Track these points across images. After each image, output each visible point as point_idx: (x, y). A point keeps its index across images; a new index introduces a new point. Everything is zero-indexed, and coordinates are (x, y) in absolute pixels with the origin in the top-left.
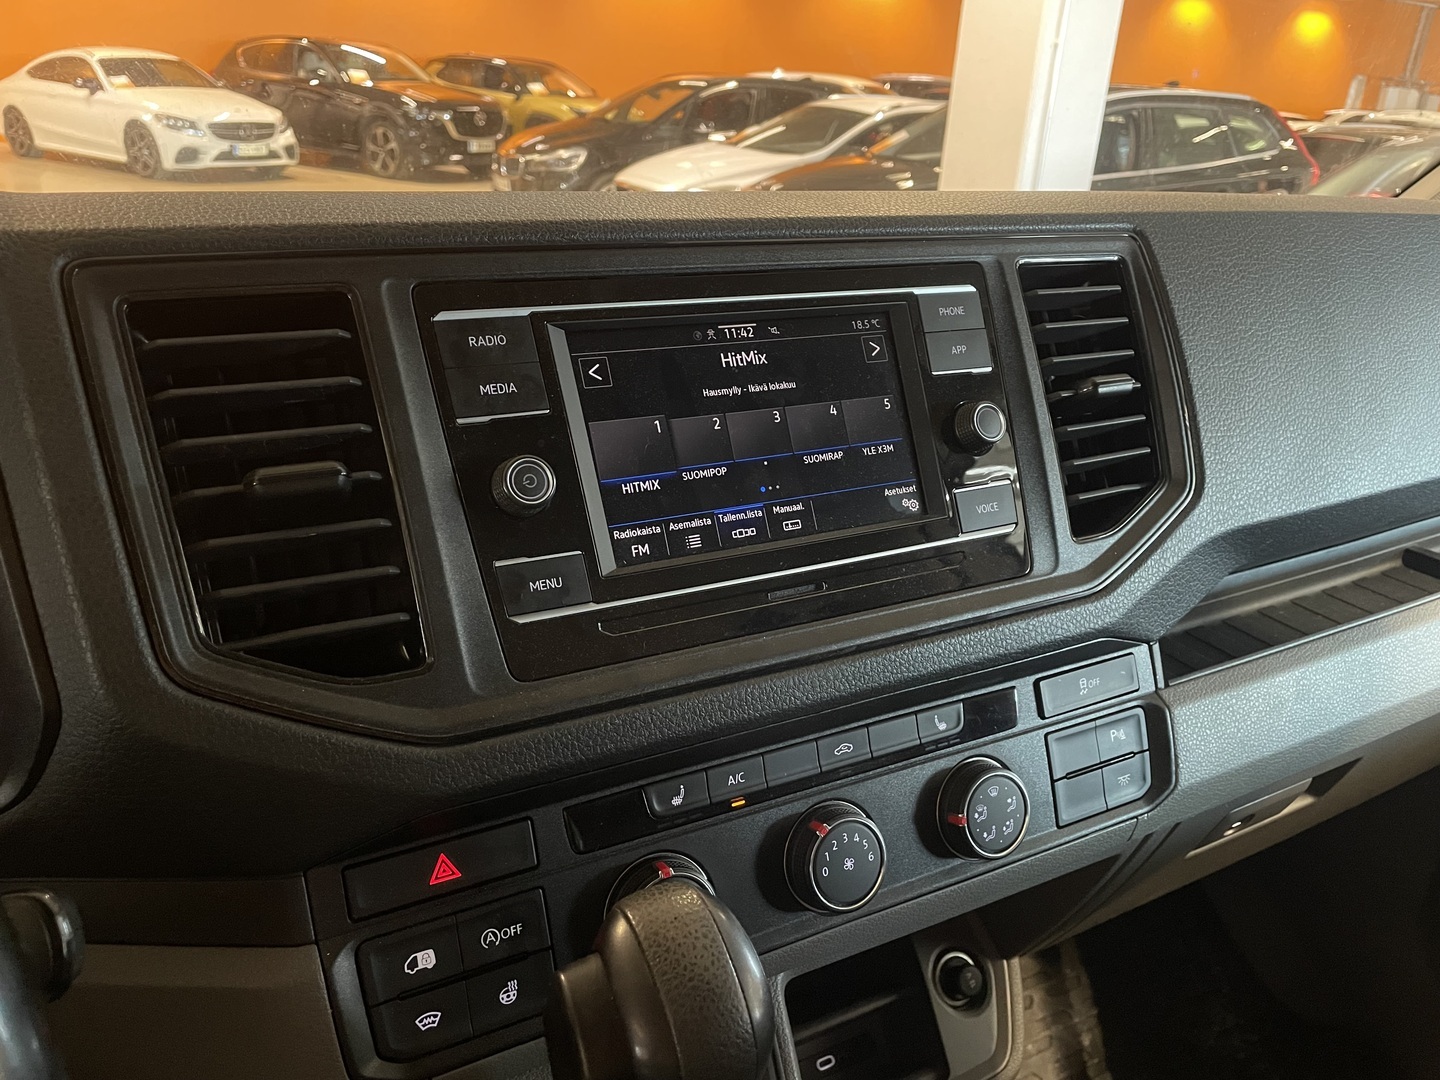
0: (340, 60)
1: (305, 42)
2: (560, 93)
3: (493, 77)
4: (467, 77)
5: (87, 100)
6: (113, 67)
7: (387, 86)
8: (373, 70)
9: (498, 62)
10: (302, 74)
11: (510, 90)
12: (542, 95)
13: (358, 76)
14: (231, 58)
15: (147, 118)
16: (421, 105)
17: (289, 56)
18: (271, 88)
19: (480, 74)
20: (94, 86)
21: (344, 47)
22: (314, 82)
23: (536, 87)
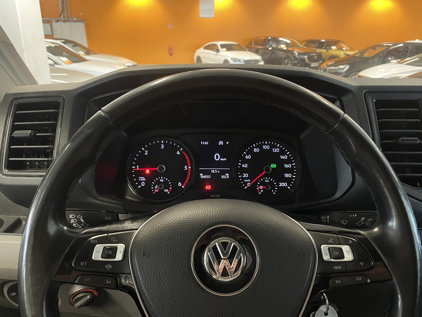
0: (278, 42)
1: (270, 38)
2: (341, 49)
3: (321, 45)
4: (313, 46)
5: (216, 55)
6: (223, 46)
7: (290, 49)
8: (287, 44)
9: (323, 41)
10: (268, 46)
11: (326, 48)
12: (335, 50)
13: (283, 47)
14: (250, 43)
15: (229, 59)
16: (299, 54)
17: (265, 42)
18: (260, 51)
19: (317, 45)
20: (218, 51)
21: (280, 39)
22: (270, 48)
23: (334, 48)
